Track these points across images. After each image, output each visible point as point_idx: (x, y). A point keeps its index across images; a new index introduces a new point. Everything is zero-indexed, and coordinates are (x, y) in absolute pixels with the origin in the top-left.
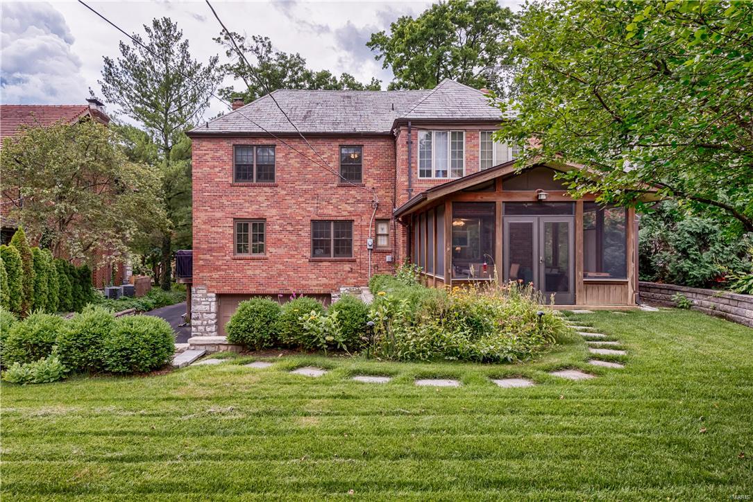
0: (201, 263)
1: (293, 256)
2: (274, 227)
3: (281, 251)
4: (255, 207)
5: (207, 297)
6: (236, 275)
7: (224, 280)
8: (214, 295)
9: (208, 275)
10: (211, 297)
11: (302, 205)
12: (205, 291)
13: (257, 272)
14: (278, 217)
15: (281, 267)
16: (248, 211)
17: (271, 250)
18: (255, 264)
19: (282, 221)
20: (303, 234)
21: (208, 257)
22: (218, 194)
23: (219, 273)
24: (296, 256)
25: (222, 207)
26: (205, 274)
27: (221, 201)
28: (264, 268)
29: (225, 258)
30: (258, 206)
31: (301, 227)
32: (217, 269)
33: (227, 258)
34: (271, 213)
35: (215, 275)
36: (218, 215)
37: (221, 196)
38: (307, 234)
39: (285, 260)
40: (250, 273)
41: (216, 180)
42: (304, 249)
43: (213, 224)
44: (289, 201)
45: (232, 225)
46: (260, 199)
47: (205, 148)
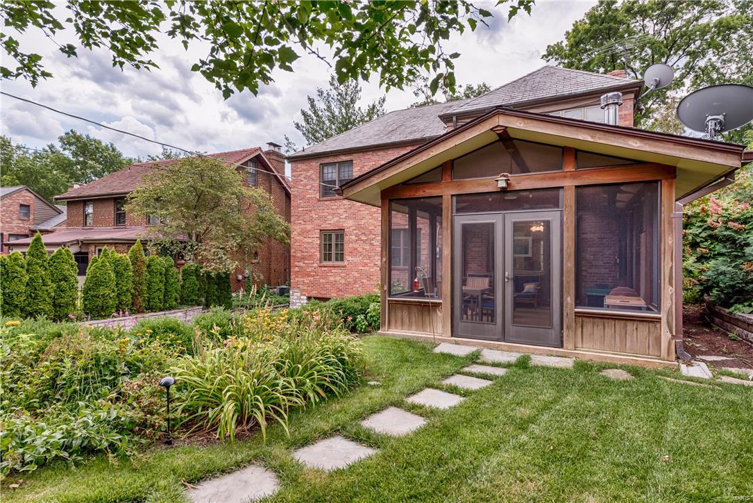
0: (297, 269)
1: (366, 265)
2: (351, 237)
3: (356, 260)
4: (336, 219)
5: (300, 299)
6: (321, 280)
7: (312, 284)
8: (305, 298)
9: (302, 279)
10: (303, 300)
11: (374, 215)
12: (299, 294)
13: (338, 278)
14: (354, 228)
15: (357, 275)
16: (331, 223)
17: (348, 258)
18: (336, 271)
19: (357, 231)
20: (375, 244)
21: (301, 264)
22: (308, 209)
23: (309, 278)
24: (369, 265)
25: (312, 220)
26: (299, 279)
27: (311, 215)
28: (343, 275)
29: (313, 265)
30: (338, 218)
31: (373, 236)
32: (308, 275)
33: (315, 265)
34: (348, 224)
35: (306, 280)
36: (309, 227)
37: (311, 211)
38: (378, 244)
39: (360, 268)
40: (332, 279)
41: (307, 196)
42: (376, 258)
43: (305, 234)
44: (364, 212)
45: (318, 236)
46: (341, 211)
47: (300, 169)
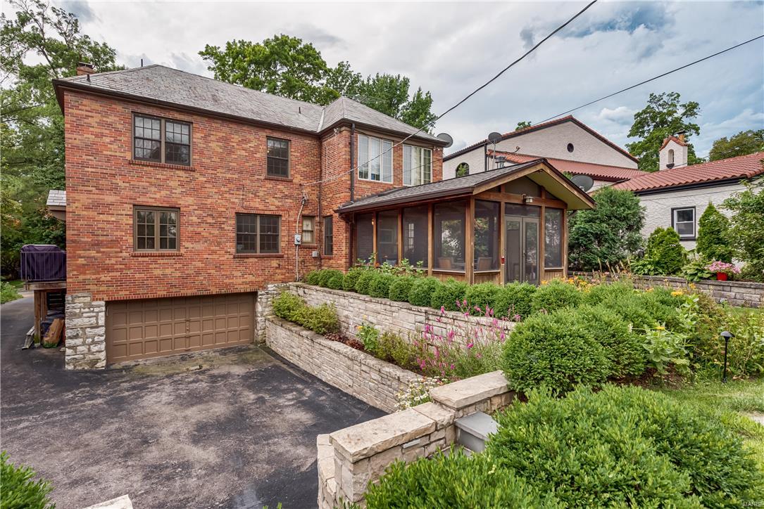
0: (81, 261)
1: (214, 252)
2: (191, 218)
3: (199, 246)
4: (164, 193)
5: (92, 306)
6: (137, 276)
7: (120, 283)
8: (103, 303)
9: (94, 277)
10: (99, 306)
11: (225, 195)
12: (88, 299)
13: (168, 271)
14: (196, 208)
15: (200, 264)
16: (155, 197)
17: (187, 246)
18: (166, 261)
19: (201, 212)
20: (226, 228)
21: (93, 253)
22: (109, 171)
23: (111, 274)
24: (218, 252)
25: (115, 189)
26: (88, 277)
27: (114, 181)
28: (178, 266)
29: (120, 255)
30: (168, 192)
31: (224, 220)
32: (108, 269)
33: (124, 254)
34: (187, 202)
35: (105, 277)
36: (109, 198)
37: (114, 175)
38: (231, 228)
39: (205, 256)
40: (157, 272)
41: (105, 152)
42: (228, 244)
43: (101, 209)
44: (210, 190)
45: (131, 213)
46: (171, 183)
47: (87, 108)
